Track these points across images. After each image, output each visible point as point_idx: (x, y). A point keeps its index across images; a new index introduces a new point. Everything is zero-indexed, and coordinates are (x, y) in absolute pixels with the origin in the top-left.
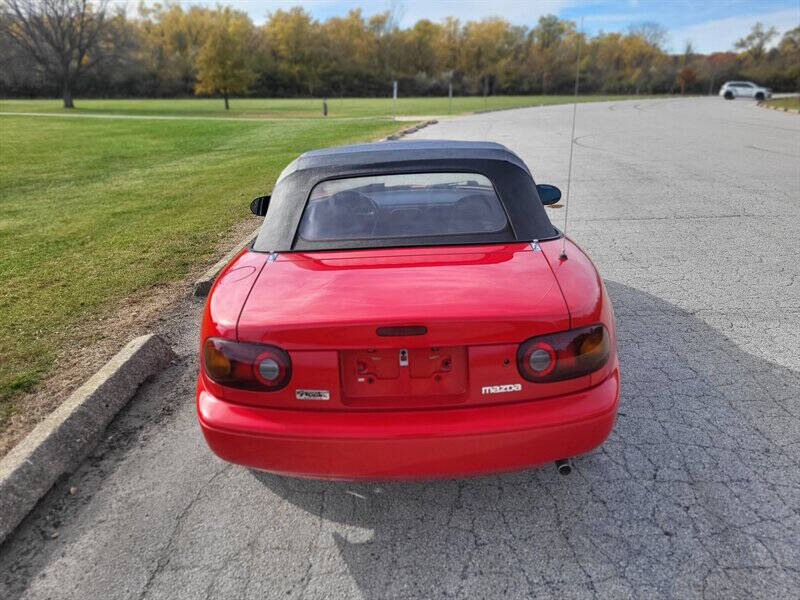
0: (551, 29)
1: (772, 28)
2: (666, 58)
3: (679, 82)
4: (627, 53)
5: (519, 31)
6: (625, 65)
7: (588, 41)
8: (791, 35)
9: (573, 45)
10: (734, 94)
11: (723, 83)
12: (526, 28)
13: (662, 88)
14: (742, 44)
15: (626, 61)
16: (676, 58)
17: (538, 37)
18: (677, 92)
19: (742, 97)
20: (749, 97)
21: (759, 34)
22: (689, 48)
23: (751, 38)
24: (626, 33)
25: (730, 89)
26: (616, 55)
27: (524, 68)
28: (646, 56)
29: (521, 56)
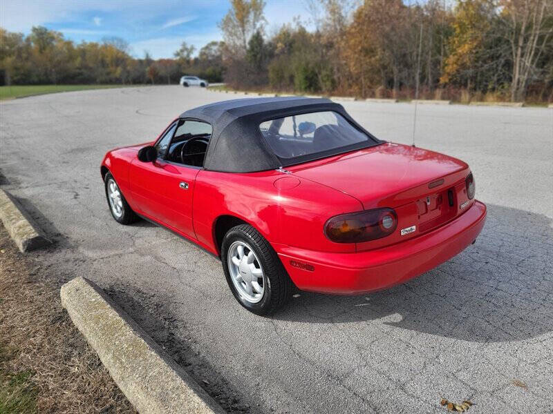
0: (43, 37)
1: (192, 46)
2: (134, 61)
3: (148, 76)
4: (107, 57)
5: (17, 37)
6: (108, 65)
7: (75, 47)
8: (203, 51)
9: (64, 49)
10: (189, 83)
11: (181, 77)
12: (22, 35)
13: (138, 80)
14: (178, 54)
15: (108, 62)
16: (141, 61)
17: (34, 41)
18: (149, 82)
19: (193, 85)
20: (197, 85)
21: (186, 49)
22: (147, 55)
23: (182, 51)
24: (101, 43)
25: (186, 81)
26: (100, 57)
27: (29, 65)
28: (121, 59)
29: (24, 55)
